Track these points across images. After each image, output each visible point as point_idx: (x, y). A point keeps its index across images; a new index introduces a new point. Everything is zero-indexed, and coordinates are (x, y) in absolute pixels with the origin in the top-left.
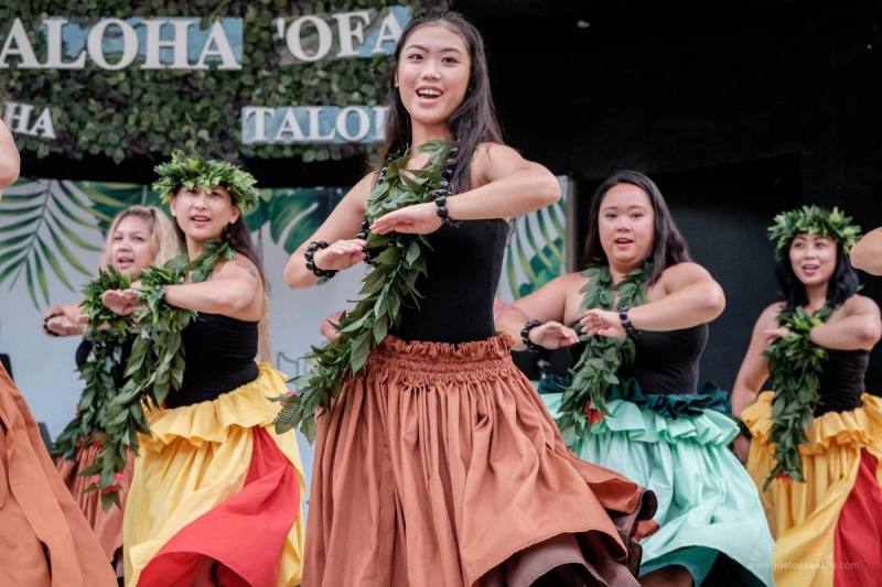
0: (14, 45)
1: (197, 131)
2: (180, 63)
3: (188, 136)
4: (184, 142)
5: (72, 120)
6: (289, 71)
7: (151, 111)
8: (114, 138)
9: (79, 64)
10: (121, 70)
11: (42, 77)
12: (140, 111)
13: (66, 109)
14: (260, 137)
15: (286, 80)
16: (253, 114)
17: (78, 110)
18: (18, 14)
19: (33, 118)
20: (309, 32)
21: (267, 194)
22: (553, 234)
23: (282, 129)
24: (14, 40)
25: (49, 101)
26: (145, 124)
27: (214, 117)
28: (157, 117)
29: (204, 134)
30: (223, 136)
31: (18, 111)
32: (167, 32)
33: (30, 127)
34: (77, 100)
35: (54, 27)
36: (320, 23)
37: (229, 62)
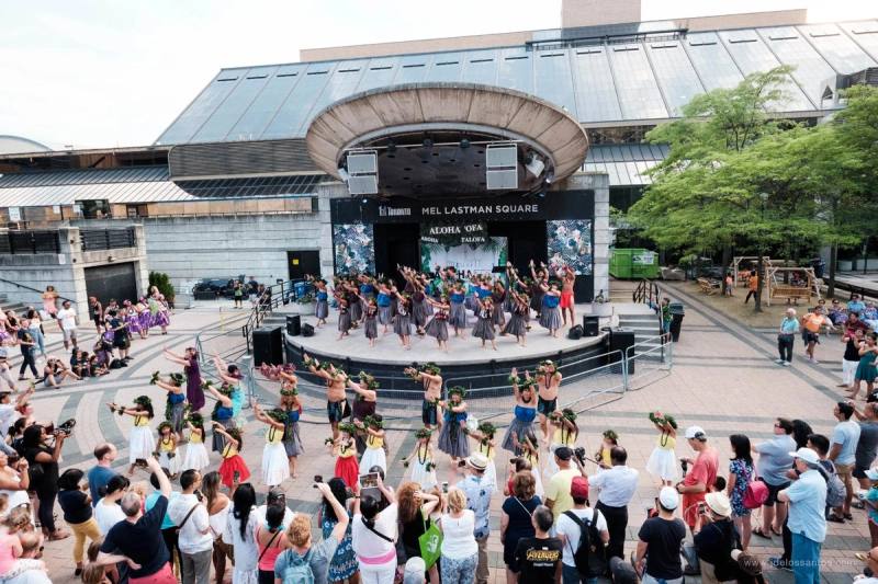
2: (453, 232)
9: (440, 233)
10: (445, 233)
11: (436, 235)
12: (448, 238)
14: (463, 241)
15: (466, 234)
16: (462, 238)
19: (435, 240)
20: (469, 228)
22: (505, 245)
24: (432, 230)
25: (437, 238)
27: (458, 239)
32: (451, 228)
34: (440, 238)
36: (470, 226)
37: (459, 232)
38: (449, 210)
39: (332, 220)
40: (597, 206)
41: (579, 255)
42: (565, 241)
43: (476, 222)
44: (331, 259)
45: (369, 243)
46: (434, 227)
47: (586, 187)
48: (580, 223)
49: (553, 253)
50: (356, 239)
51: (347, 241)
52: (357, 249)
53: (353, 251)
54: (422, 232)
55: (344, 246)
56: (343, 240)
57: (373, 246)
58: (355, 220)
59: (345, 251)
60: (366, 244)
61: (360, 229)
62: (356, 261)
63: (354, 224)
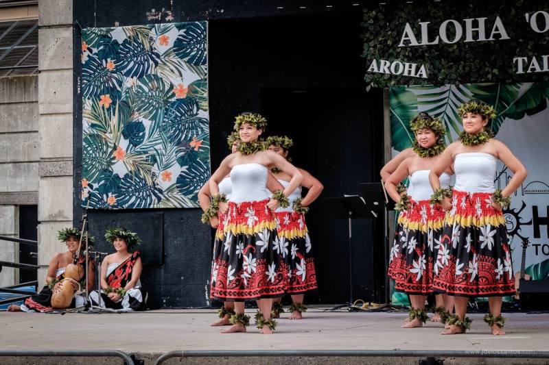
0: (407, 36)
1: (492, 69)
2: (482, 38)
3: (488, 73)
4: (487, 76)
5: (434, 69)
7: (471, 62)
8: (453, 76)
9: (436, 42)
10: (455, 43)
11: (421, 50)
12: (465, 62)
13: (432, 64)
14: (520, 71)
15: (531, 43)
16: (517, 61)
17: (437, 63)
18: (408, 21)
19: (418, 69)
23: (531, 67)
24: (406, 33)
25: (424, 61)
26: (467, 68)
27: (499, 63)
28: (473, 64)
29: (495, 71)
30: (504, 71)
31: (410, 67)
32: (475, 24)
33: (416, 74)
34: (436, 59)
37: (505, 36)
39: (74, 18)
45: (193, 88)
46: (414, 18)
50: (149, 77)
51: (120, 84)
52: (151, 112)
53: (138, 117)
54: (372, 44)
55: (111, 101)
56: (107, 81)
57: (204, 99)
58: (151, 12)
59: (114, 120)
60: (181, 91)
61: (165, 40)
62: (144, 156)
63: (145, 24)
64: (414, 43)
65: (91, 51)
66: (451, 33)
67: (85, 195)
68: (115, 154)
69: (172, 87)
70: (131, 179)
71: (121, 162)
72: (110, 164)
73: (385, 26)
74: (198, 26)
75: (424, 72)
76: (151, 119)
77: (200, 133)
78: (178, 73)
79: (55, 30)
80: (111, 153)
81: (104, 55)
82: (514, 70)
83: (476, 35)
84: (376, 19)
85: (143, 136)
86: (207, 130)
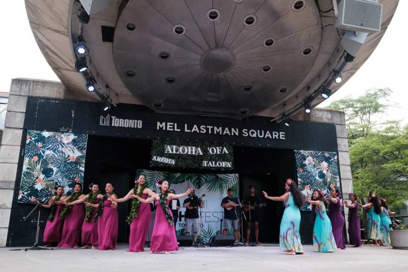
2: (194, 153)
6: (209, 156)
7: (189, 161)
8: (183, 165)
9: (178, 153)
10: (185, 154)
11: (173, 155)
13: (176, 160)
14: (206, 165)
16: (204, 162)
19: (171, 161)
20: (213, 150)
21: (189, 175)
22: (236, 182)
23: (209, 164)
24: (168, 148)
25: (173, 159)
29: (196, 165)
30: (199, 165)
31: (169, 160)
32: (191, 149)
34: (178, 159)
35: (174, 147)
36: (214, 148)
37: (201, 154)
38: (190, 128)
39: (24, 125)
40: (339, 141)
41: (330, 188)
42: (315, 172)
43: (221, 144)
44: (14, 179)
45: (78, 158)
46: (171, 144)
47: (325, 120)
48: (327, 155)
49: (304, 185)
50: (58, 151)
51: (44, 152)
52: (57, 165)
53: (50, 166)
54: (155, 150)
55: (38, 159)
56: (37, 151)
57: (83, 163)
58: (62, 128)
59: (39, 167)
60: (73, 158)
61: (68, 139)
62: (52, 182)
63: (60, 132)
64: (171, 152)
65: (31, 139)
66: (183, 151)
67: (20, 197)
68: (37, 180)
69: (69, 156)
70: (44, 191)
71: (40, 184)
72: (34, 184)
73: (160, 145)
74: (83, 136)
75: (173, 162)
76: (57, 168)
77: (80, 175)
78: (72, 151)
79: (13, 130)
80: (35, 180)
81: (37, 141)
82: (203, 165)
83: (192, 152)
84: (157, 143)
85: (52, 174)
86: (83, 175)
